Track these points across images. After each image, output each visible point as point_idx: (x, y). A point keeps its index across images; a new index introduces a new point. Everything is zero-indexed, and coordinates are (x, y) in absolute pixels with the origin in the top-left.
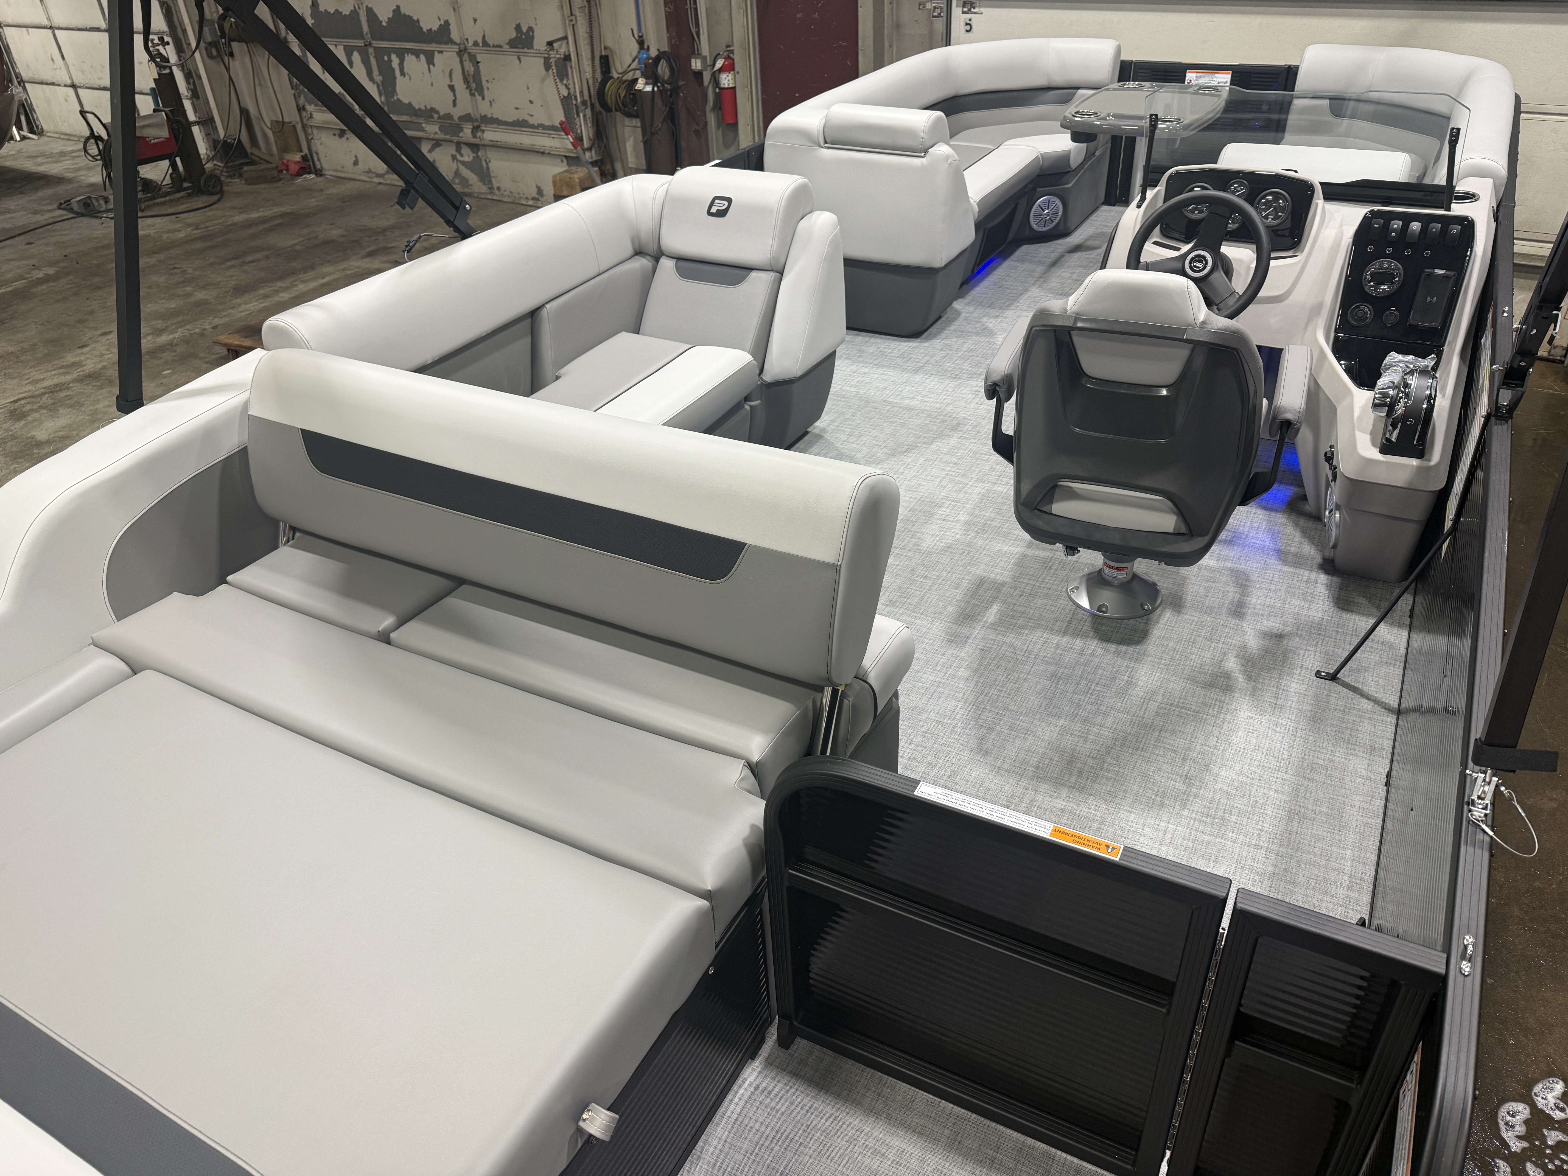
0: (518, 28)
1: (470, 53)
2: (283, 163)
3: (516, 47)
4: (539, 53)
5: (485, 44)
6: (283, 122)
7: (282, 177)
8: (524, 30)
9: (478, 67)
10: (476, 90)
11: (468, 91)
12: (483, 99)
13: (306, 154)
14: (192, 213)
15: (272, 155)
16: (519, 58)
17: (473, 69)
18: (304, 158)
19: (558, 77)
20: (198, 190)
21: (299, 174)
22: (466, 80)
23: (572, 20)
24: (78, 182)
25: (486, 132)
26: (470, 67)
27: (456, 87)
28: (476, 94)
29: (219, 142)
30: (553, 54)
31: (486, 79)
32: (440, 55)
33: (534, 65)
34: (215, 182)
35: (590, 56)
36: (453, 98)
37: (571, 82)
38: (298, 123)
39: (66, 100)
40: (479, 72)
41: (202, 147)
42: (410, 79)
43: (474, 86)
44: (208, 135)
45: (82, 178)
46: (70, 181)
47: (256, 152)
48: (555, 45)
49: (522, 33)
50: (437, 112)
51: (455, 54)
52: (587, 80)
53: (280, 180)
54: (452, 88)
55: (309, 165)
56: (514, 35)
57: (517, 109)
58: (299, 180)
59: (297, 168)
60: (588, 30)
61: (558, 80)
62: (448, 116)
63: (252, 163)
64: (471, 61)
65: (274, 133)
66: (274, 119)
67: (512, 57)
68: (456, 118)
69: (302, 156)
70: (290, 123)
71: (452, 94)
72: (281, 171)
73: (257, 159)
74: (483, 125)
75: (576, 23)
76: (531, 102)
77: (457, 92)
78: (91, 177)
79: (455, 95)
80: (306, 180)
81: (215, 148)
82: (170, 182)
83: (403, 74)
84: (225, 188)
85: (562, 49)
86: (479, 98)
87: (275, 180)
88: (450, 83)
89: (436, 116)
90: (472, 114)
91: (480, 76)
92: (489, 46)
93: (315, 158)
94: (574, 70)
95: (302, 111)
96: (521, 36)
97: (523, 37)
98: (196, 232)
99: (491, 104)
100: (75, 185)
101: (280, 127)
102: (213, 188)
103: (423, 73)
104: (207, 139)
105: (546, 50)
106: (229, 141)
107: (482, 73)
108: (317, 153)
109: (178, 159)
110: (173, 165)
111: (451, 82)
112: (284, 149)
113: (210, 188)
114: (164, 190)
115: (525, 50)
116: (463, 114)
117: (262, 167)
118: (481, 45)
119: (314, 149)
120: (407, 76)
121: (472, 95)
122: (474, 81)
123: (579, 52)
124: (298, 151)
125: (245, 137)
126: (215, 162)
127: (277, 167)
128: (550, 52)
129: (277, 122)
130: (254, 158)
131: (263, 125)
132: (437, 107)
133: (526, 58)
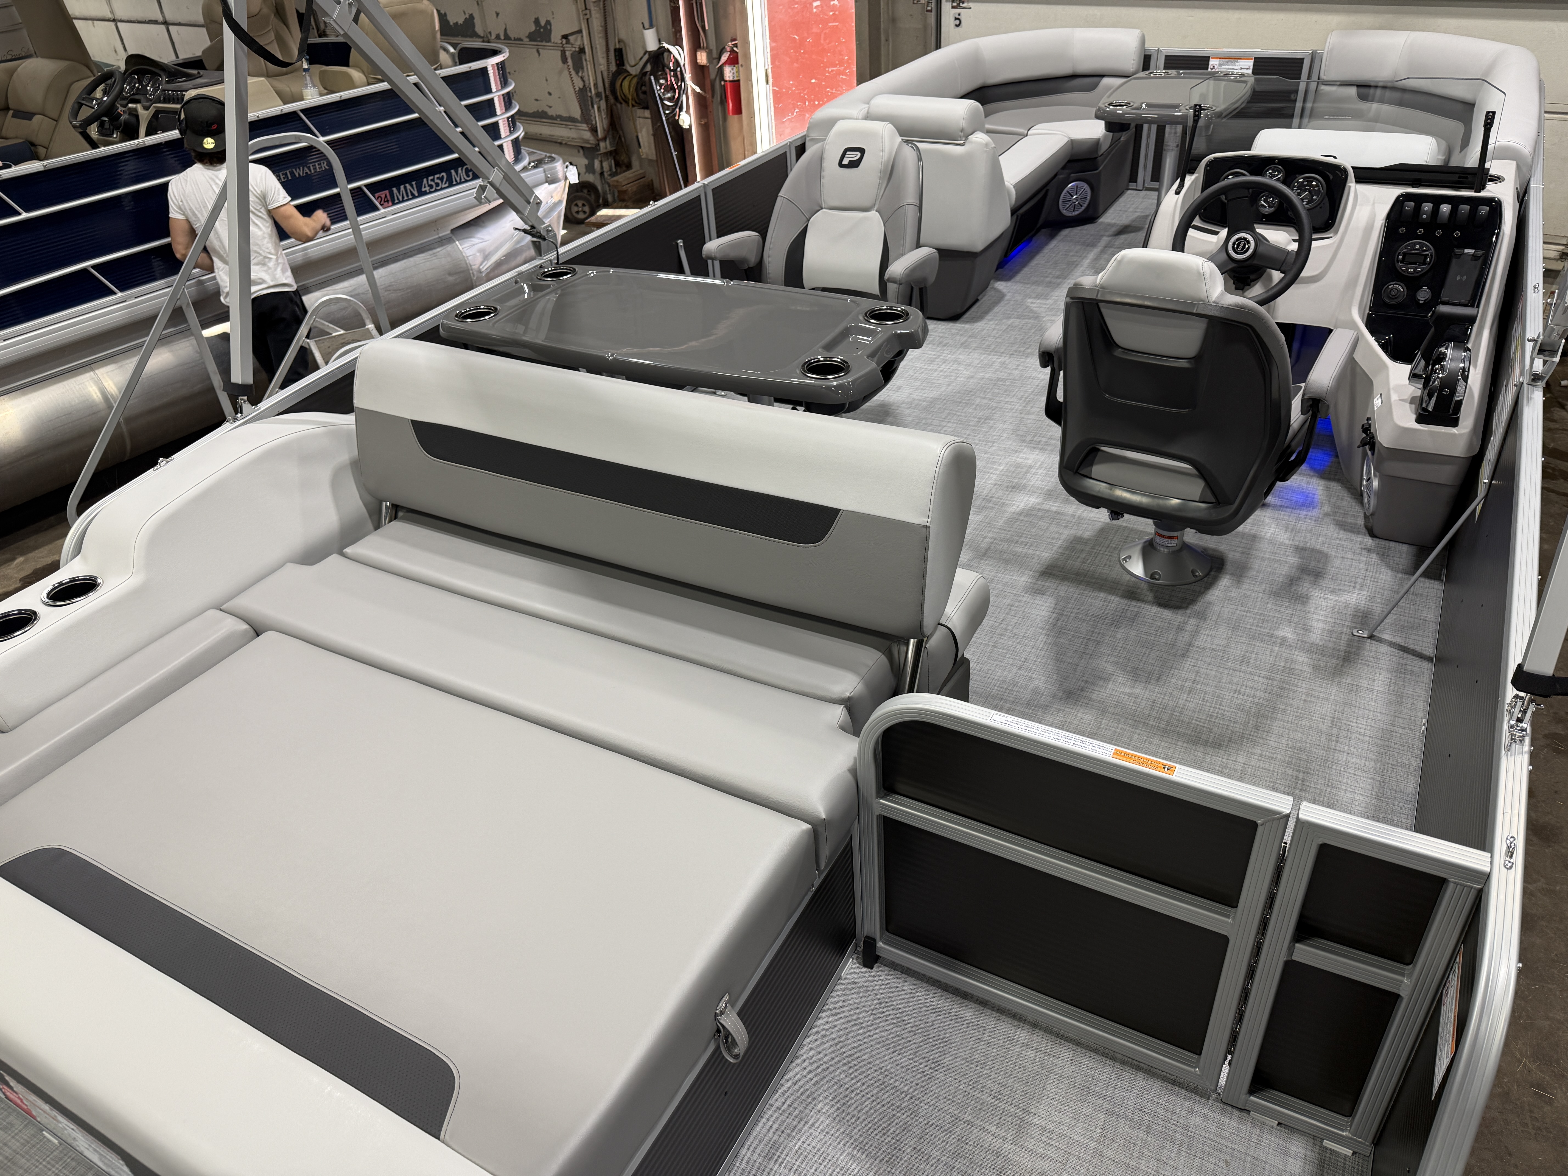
0: (537, 21)
3: (536, 41)
4: (556, 46)
5: (507, 37)
8: (543, 23)
16: (538, 51)
19: (573, 69)
23: (586, 14)
30: (569, 47)
33: (551, 57)
35: (604, 49)
37: (586, 74)
48: (570, 38)
49: (541, 27)
52: (601, 71)
56: (533, 28)
57: (534, 98)
60: (603, 25)
61: (573, 73)
67: (532, 50)
75: (591, 17)
76: (550, 94)
92: (510, 39)
94: (589, 63)
96: (539, 30)
97: (542, 30)
105: (562, 43)
115: (544, 43)
118: (503, 38)
123: (593, 45)
128: (566, 46)
133: (544, 50)
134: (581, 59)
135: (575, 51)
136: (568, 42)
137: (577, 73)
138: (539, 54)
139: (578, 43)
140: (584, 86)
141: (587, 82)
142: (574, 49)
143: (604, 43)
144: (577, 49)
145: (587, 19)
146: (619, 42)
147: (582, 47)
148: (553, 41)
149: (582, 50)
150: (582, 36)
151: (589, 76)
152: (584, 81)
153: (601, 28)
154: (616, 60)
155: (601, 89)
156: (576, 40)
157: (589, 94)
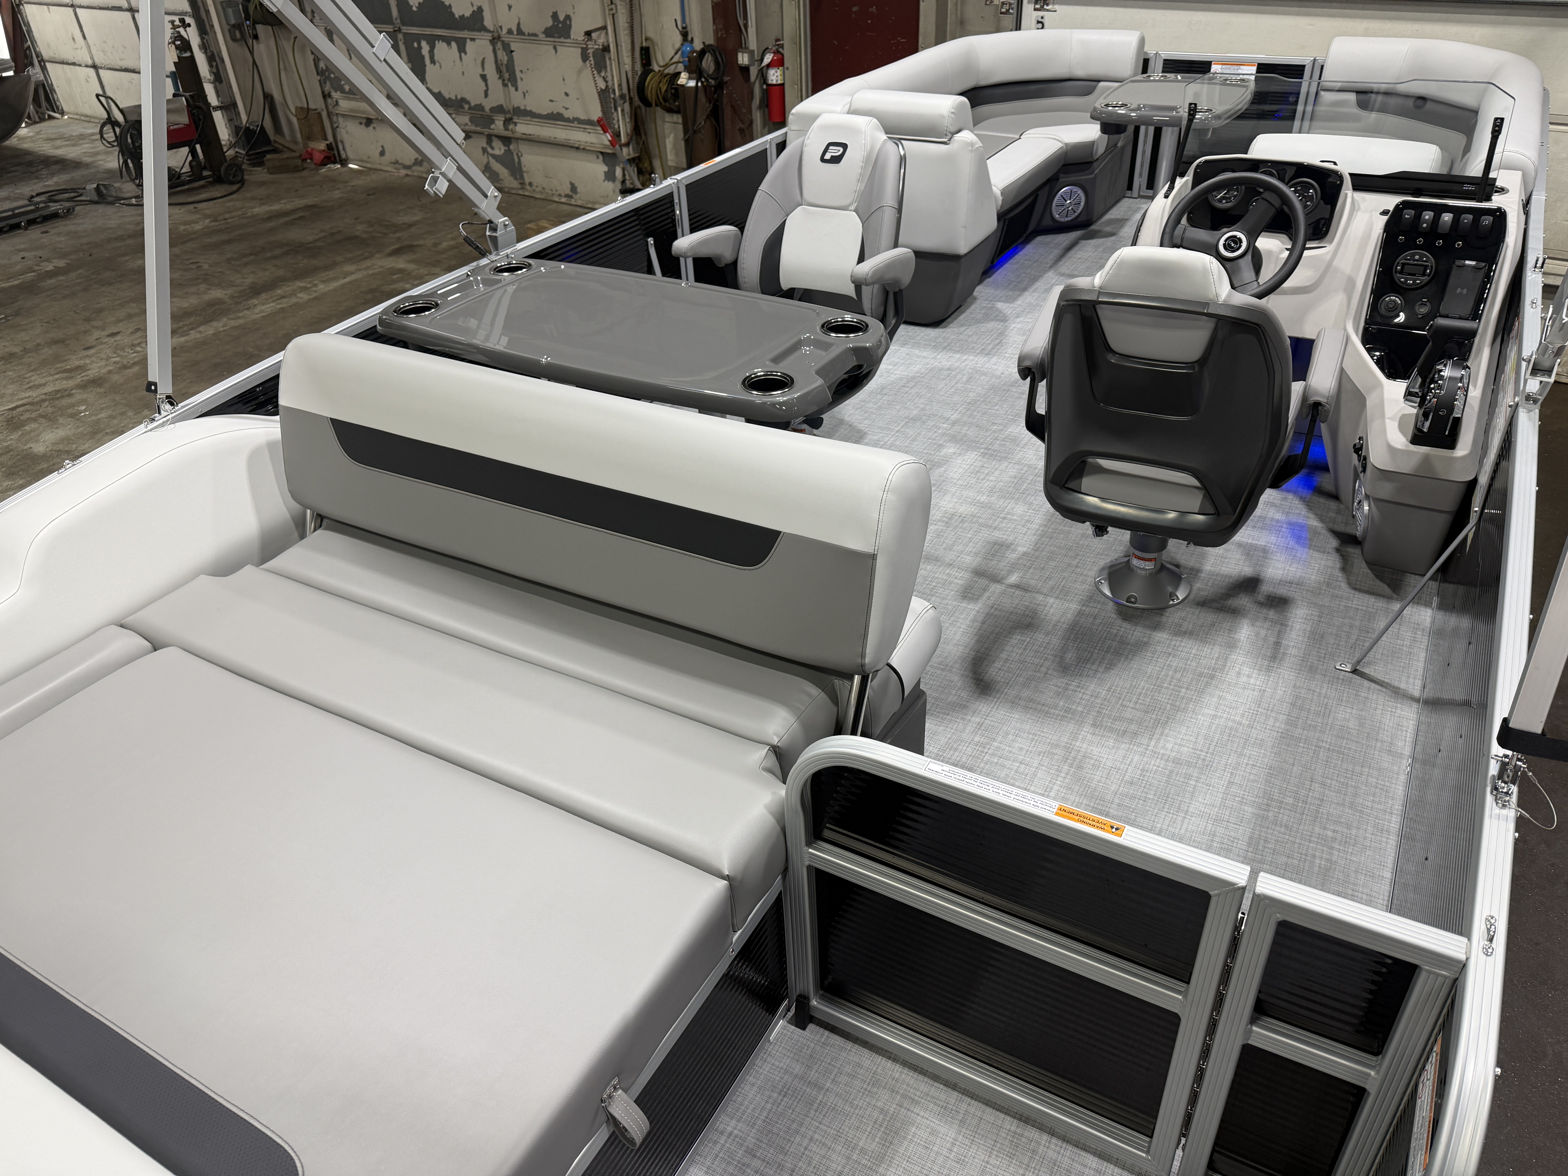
0: (555, 16)
1: (503, 41)
2: (307, 151)
3: (553, 37)
4: (576, 43)
5: (520, 32)
6: (308, 109)
7: (305, 166)
8: (562, 18)
9: (512, 57)
10: (509, 80)
11: (500, 81)
12: (517, 90)
13: (331, 143)
14: (211, 203)
15: (296, 143)
16: (555, 48)
17: (506, 58)
18: (329, 147)
19: (596, 69)
20: (218, 180)
21: (323, 164)
22: (499, 70)
23: (612, 9)
24: (96, 167)
25: (519, 125)
26: (503, 57)
27: (488, 77)
28: (509, 84)
29: (242, 128)
30: (591, 45)
31: (520, 69)
32: (472, 42)
33: (570, 55)
34: (236, 171)
35: (629, 47)
36: (485, 88)
37: (609, 74)
38: (323, 110)
39: (88, 82)
40: (513, 61)
41: (224, 133)
42: (441, 67)
43: (507, 76)
44: (230, 120)
45: (100, 162)
46: (87, 166)
47: (279, 139)
48: (594, 35)
49: (559, 22)
50: (468, 103)
51: (488, 41)
52: (626, 72)
53: (304, 169)
54: (484, 77)
55: (334, 154)
56: (550, 23)
57: (551, 101)
58: (324, 170)
59: (322, 157)
60: (629, 20)
61: (595, 72)
62: (480, 107)
63: (275, 151)
64: (504, 49)
65: (298, 119)
66: (299, 105)
67: (548, 47)
68: (487, 109)
69: (327, 145)
70: (316, 110)
71: (483, 84)
72: (305, 160)
73: (281, 147)
74: (515, 117)
75: (617, 12)
76: (567, 94)
77: (489, 82)
78: (109, 161)
79: (487, 85)
80: (330, 170)
81: (237, 135)
82: (189, 170)
83: (433, 61)
84: (245, 177)
85: (600, 39)
86: (512, 89)
87: (297, 169)
88: (482, 73)
89: (466, 106)
90: (504, 105)
91: (513, 66)
92: (523, 34)
93: (341, 148)
94: (613, 62)
95: (327, 98)
96: (558, 25)
97: (560, 25)
98: (213, 224)
99: (524, 96)
100: (93, 170)
101: (306, 114)
102: (233, 177)
103: (454, 62)
104: (230, 126)
105: (583, 40)
106: (251, 128)
107: (516, 63)
108: (342, 142)
109: (198, 147)
110: (193, 152)
111: (483, 71)
112: (309, 137)
113: (231, 178)
114: (182, 178)
115: (562, 40)
116: (495, 105)
117: (285, 156)
118: (515, 33)
119: (339, 138)
120: (437, 64)
121: (505, 85)
122: (507, 71)
123: (618, 42)
124: (323, 139)
125: (268, 124)
126: (237, 150)
127: (301, 155)
128: (588, 43)
129: (302, 108)
130: (276, 145)
131: (288, 112)
132: (468, 97)
133: (563, 48)
134: (604, 57)
135: (597, 49)
136: (590, 39)
137: (599, 73)
138: (556, 52)
139: (601, 40)
140: (607, 86)
141: (610, 83)
142: (597, 47)
143: (629, 41)
144: (601, 47)
145: (613, 15)
146: (646, 39)
147: (606, 44)
148: (572, 37)
149: (606, 49)
150: (607, 33)
151: (613, 76)
152: (607, 82)
153: (626, 25)
154: (642, 60)
155: (625, 91)
156: (599, 37)
157: (612, 96)
